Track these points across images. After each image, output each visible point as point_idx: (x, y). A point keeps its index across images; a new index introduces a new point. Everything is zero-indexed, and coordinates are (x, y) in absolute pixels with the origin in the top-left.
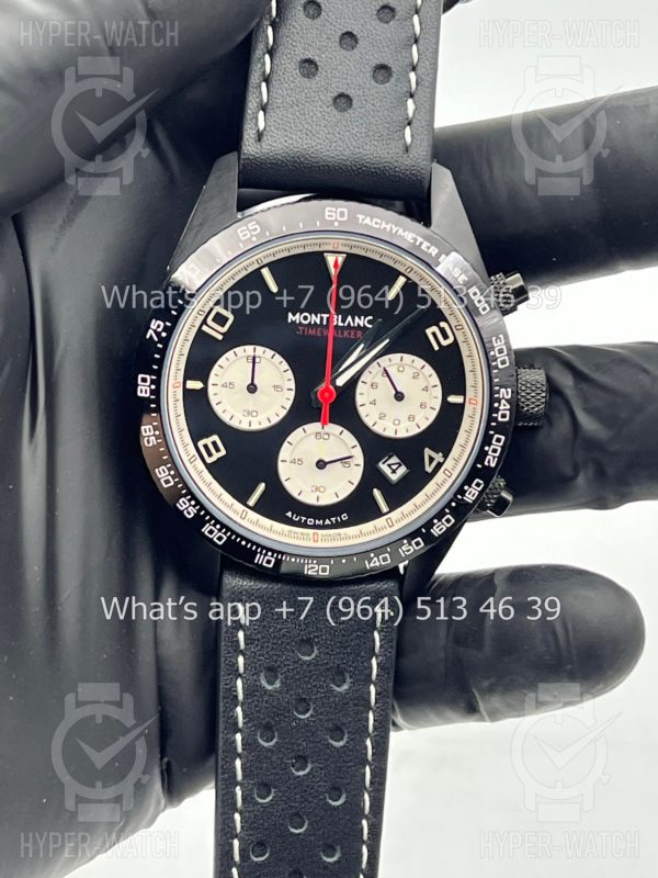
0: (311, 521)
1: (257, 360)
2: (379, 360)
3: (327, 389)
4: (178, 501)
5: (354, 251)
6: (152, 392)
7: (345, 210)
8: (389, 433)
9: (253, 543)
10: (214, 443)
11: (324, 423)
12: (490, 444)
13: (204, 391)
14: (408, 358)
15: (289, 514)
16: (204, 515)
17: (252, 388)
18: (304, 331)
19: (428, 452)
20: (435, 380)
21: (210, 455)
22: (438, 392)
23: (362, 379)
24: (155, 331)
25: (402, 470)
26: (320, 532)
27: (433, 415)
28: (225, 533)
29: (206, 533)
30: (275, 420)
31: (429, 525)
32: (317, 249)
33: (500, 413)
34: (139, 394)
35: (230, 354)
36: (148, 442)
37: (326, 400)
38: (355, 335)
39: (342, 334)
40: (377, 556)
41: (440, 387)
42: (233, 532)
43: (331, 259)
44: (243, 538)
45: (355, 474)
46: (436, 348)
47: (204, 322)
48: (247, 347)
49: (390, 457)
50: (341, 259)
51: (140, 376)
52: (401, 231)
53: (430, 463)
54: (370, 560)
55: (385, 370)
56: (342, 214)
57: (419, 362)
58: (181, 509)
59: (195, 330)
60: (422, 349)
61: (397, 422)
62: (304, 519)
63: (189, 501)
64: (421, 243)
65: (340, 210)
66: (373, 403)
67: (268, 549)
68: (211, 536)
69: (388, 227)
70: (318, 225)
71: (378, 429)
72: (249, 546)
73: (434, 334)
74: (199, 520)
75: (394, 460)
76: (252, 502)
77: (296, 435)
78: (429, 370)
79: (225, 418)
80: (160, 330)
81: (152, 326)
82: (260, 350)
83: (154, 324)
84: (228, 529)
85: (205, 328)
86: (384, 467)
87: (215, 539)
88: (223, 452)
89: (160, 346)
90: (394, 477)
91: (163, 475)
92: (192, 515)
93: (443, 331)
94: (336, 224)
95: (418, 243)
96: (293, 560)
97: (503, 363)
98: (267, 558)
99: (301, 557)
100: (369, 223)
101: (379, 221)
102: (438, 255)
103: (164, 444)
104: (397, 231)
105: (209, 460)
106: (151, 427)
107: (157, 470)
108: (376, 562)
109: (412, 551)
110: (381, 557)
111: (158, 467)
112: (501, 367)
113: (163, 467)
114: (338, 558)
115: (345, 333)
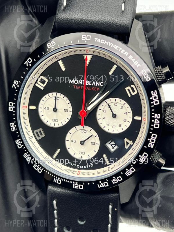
1: (57, 98)
2: (106, 100)
3: (83, 111)
4: (24, 154)
6: (14, 109)
7: (90, 36)
8: (110, 131)
9: (52, 174)
10: (40, 131)
12: (150, 138)
13: (37, 110)
14: (118, 100)
17: (55, 110)
18: (75, 87)
19: (126, 140)
20: (129, 110)
21: (39, 136)
22: (131, 115)
23: (99, 108)
24: (15, 85)
25: (116, 147)
26: (81, 171)
27: (128, 124)
28: (41, 169)
29: (35, 168)
30: (64, 123)
31: (124, 171)
33: (155, 124)
34: (9, 110)
35: (47, 96)
36: (13, 130)
38: (96, 90)
39: (91, 89)
40: (103, 182)
41: (131, 112)
42: (44, 168)
44: (48, 171)
45: (97, 148)
46: (130, 96)
47: (36, 82)
48: (53, 93)
49: (112, 141)
50: (91, 57)
51: (10, 103)
52: (113, 45)
53: (127, 145)
54: (100, 184)
55: (108, 104)
56: (88, 38)
57: (123, 102)
59: (32, 85)
60: (124, 96)
61: (114, 127)
63: (28, 154)
64: (121, 50)
65: (87, 36)
66: (104, 118)
67: (58, 177)
68: (37, 169)
69: (107, 43)
70: (78, 42)
71: (106, 129)
73: (129, 90)
75: (113, 143)
76: (54, 156)
77: (73, 130)
78: (127, 105)
79: (45, 121)
80: (17, 84)
82: (58, 95)
83: (15, 82)
84: (42, 167)
85: (37, 85)
86: (109, 146)
87: (38, 171)
88: (44, 136)
89: (17, 91)
90: (113, 150)
91: (18, 143)
93: (132, 89)
94: (85, 42)
95: (119, 50)
96: (68, 181)
97: (156, 102)
98: (58, 180)
99: (71, 181)
100: (99, 41)
101: (104, 41)
102: (128, 56)
103: (18, 130)
104: (111, 45)
105: (38, 138)
106: (13, 123)
107: (16, 141)
108: (102, 185)
109: (117, 182)
110: (104, 183)
111: (16, 140)
112: (155, 104)
113: (18, 140)
114: (86, 183)
115: (92, 89)
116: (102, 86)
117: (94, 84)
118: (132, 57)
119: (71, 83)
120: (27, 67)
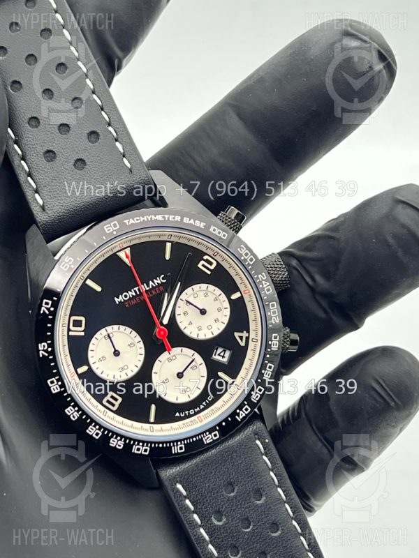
0: (192, 412)
1: (111, 335)
2: (180, 297)
3: (161, 330)
4: (109, 442)
5: (133, 243)
6: (61, 387)
7: (116, 222)
8: (209, 336)
9: (166, 443)
10: (112, 397)
11: (169, 350)
12: (269, 310)
13: (90, 369)
14: (196, 287)
15: (177, 414)
16: (129, 442)
17: (117, 353)
18: (129, 304)
19: (237, 335)
20: (218, 291)
21: (113, 405)
22: (223, 297)
23: (177, 313)
24: (43, 350)
25: (228, 354)
26: (201, 414)
27: (228, 312)
28: (147, 446)
29: (136, 452)
30: (140, 365)
31: (261, 375)
32: (111, 253)
33: (265, 289)
34: (54, 392)
35: (94, 340)
36: (74, 417)
37: (163, 336)
38: (159, 290)
39: (151, 293)
40: (241, 410)
41: (223, 294)
42: (151, 443)
43: (122, 255)
44: (159, 443)
45: (203, 370)
46: (209, 273)
47: (69, 330)
48: (101, 331)
49: (217, 349)
50: (128, 251)
51: (49, 381)
52: (153, 217)
53: (242, 340)
54: (238, 415)
55: (187, 301)
56: (115, 226)
57: (204, 286)
58: (114, 446)
59: (66, 338)
60: (201, 278)
61: (210, 327)
62: (187, 412)
63: (116, 438)
64: (168, 218)
65: (112, 224)
66: (191, 323)
67: (177, 441)
68: (140, 452)
69: (145, 218)
70: (105, 239)
71: (202, 337)
72: (165, 445)
73: (203, 265)
74: (128, 447)
75: (220, 350)
76: (152, 419)
77: (157, 367)
78: (211, 288)
79: (110, 378)
80: (45, 348)
81: (40, 348)
82: (109, 329)
83: (41, 347)
84: (148, 442)
85: (71, 333)
86: (216, 357)
87: (143, 453)
88: (120, 399)
89: (51, 357)
90: (225, 360)
91: (93, 431)
92: (122, 446)
93: (207, 261)
94: (115, 233)
95: (167, 219)
96: (194, 439)
97: (251, 260)
98: (179, 447)
99: (198, 435)
100: (133, 222)
101: (138, 218)
102: (182, 219)
103: (84, 413)
104: (151, 218)
105: (115, 409)
106: (71, 407)
107: (87, 431)
108: (242, 414)
109: (259, 396)
110: (243, 409)
111: (87, 428)
112: (251, 263)
113: (91, 427)
114: (220, 425)
115: (153, 292)
116: (165, 281)
117: (152, 286)
118: (188, 219)
119: (120, 302)
120: (49, 315)
